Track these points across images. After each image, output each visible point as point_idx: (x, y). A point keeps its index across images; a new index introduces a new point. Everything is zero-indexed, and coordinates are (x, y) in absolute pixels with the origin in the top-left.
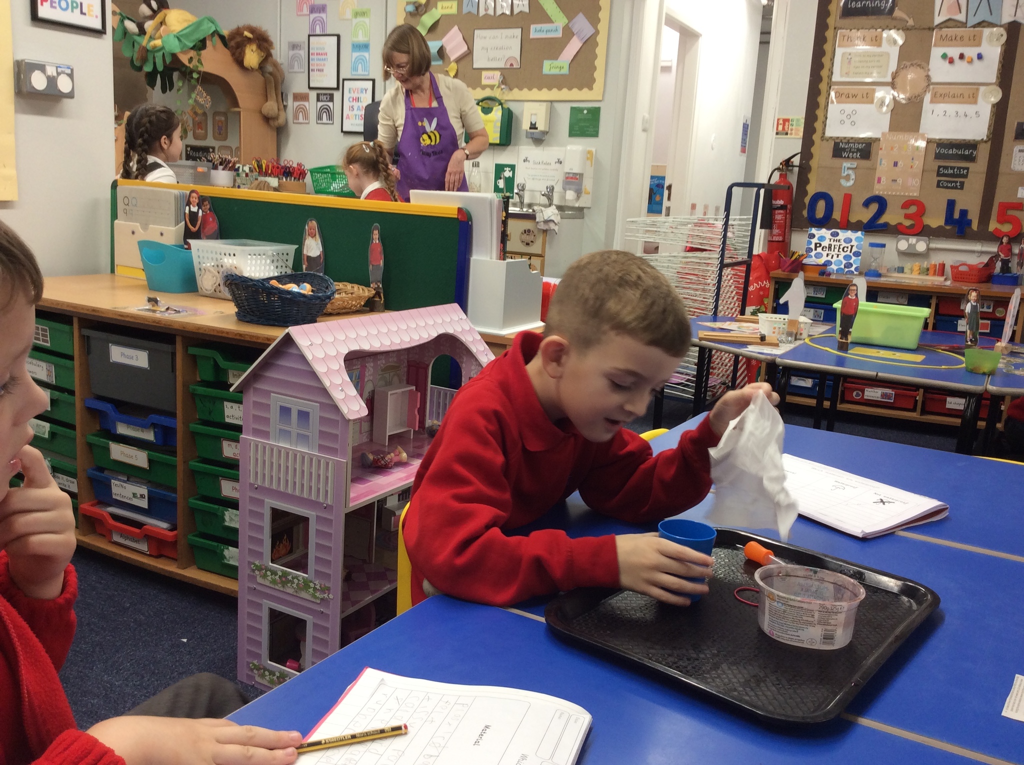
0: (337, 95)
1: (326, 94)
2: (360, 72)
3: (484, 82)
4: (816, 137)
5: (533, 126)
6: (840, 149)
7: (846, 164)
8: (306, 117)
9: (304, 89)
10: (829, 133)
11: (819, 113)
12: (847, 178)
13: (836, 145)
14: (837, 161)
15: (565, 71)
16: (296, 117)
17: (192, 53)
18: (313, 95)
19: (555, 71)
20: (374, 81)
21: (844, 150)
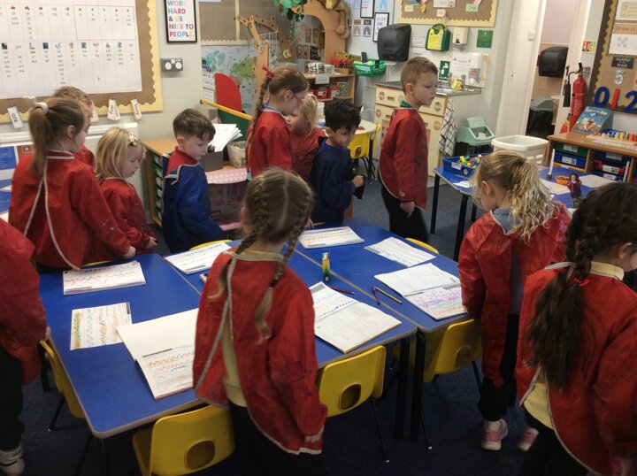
0: (373, 21)
1: (368, 21)
2: (383, 9)
3: (438, 15)
4: (604, 54)
5: (458, 42)
6: (616, 62)
7: (619, 71)
8: (359, 33)
9: (359, 18)
10: (611, 51)
11: (606, 39)
12: (619, 79)
13: (615, 58)
14: (614, 68)
15: (477, 10)
16: (355, 32)
17: (299, 7)
18: (362, 21)
19: (472, 10)
20: (389, 14)
21: (618, 62)
